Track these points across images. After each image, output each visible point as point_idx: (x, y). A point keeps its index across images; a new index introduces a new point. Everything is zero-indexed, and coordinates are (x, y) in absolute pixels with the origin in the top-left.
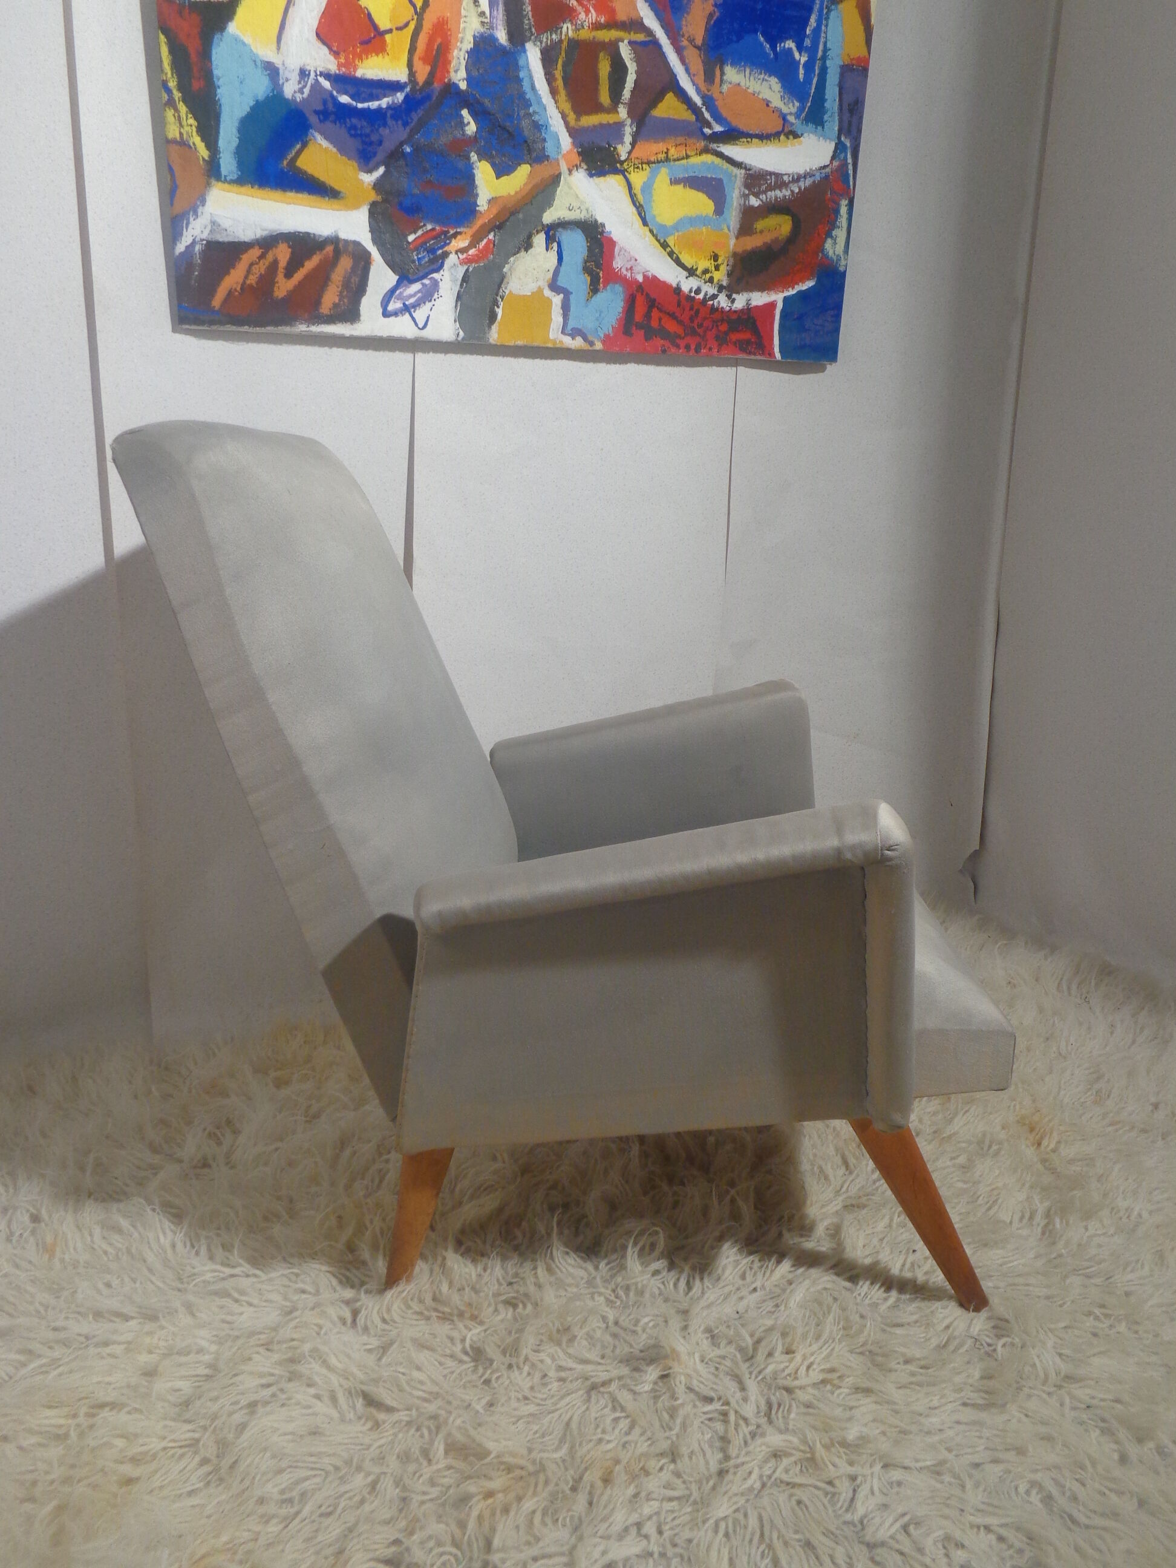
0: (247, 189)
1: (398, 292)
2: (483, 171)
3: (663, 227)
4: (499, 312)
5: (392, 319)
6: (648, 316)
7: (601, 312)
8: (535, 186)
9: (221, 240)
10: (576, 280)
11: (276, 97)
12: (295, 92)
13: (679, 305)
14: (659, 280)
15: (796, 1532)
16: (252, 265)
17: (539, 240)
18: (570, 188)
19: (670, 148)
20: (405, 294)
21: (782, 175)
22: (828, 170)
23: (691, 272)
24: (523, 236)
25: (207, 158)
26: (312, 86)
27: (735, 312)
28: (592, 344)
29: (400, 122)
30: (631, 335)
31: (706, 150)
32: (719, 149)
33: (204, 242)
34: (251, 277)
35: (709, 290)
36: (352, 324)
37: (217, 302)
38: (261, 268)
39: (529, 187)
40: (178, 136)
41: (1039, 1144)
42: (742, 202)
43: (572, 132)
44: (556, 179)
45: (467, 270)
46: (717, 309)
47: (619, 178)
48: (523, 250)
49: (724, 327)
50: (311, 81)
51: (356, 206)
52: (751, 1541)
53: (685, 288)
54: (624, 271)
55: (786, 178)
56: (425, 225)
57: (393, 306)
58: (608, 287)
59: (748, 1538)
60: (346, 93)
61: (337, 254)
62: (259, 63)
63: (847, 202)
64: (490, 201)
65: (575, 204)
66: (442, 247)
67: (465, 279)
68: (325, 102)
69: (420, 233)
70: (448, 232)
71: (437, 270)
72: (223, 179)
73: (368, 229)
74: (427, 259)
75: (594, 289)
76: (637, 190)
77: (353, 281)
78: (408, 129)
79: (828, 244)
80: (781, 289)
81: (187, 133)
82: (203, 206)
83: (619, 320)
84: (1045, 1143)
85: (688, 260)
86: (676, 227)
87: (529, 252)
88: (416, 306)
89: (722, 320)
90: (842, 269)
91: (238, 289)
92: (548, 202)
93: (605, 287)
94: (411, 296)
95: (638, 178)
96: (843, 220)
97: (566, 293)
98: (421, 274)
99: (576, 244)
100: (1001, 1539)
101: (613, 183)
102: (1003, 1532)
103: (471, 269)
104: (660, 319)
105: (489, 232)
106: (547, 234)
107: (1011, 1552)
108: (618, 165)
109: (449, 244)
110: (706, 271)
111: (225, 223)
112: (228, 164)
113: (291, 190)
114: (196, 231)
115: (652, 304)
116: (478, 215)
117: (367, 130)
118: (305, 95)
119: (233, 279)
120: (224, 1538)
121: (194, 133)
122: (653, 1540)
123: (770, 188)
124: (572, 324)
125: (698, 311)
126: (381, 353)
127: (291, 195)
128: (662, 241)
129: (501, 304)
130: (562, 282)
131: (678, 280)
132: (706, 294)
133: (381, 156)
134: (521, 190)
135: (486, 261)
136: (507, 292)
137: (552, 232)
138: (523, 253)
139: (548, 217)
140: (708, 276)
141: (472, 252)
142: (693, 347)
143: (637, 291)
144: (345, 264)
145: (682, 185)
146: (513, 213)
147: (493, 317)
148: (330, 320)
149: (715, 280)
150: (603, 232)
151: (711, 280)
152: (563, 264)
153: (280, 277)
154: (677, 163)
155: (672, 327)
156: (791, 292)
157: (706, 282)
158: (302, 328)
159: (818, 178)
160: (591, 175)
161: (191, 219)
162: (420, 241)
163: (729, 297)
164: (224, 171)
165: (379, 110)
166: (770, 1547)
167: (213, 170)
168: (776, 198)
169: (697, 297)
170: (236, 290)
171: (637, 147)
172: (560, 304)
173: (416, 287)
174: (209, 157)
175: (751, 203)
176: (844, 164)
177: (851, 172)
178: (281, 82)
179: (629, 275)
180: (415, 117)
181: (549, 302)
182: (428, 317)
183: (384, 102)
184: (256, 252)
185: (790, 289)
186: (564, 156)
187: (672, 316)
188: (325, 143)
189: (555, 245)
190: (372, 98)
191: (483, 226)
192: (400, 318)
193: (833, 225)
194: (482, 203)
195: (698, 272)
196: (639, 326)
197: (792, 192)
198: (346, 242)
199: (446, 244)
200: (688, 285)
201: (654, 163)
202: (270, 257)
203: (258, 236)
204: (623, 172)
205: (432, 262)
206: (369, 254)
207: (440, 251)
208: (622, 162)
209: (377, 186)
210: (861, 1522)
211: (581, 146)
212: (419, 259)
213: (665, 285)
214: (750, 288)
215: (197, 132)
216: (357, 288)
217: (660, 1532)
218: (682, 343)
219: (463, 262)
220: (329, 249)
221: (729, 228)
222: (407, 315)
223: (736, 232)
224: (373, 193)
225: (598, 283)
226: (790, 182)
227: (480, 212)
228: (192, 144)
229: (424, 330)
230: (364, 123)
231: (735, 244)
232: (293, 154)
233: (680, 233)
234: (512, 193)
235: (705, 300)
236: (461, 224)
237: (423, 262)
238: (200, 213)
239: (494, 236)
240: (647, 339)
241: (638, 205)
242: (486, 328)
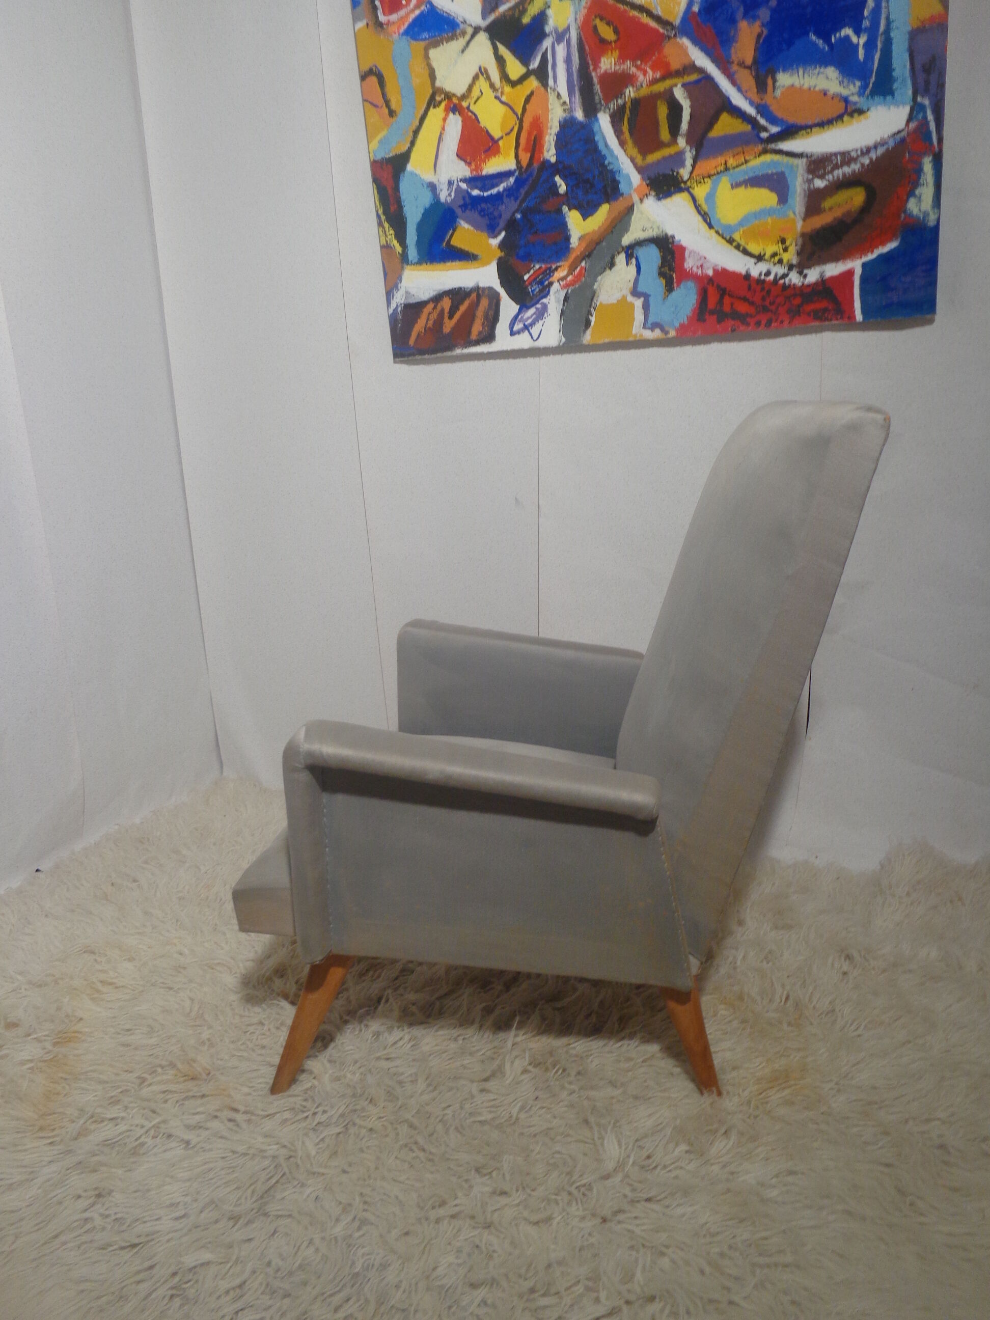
0: (424, 266)
1: (520, 317)
2: (573, 218)
3: (729, 227)
4: (593, 319)
5: (517, 336)
6: (721, 302)
7: (677, 306)
8: (614, 219)
9: (411, 302)
10: (653, 284)
11: (436, 203)
12: (446, 197)
13: (749, 289)
14: (728, 271)
16: (429, 314)
17: (621, 259)
18: (642, 213)
19: (728, 159)
20: (525, 317)
21: (849, 153)
22: (904, 133)
23: (760, 258)
24: (608, 259)
26: (455, 190)
27: (809, 286)
28: (667, 333)
29: (512, 198)
30: (704, 321)
31: (765, 152)
32: (777, 147)
33: (403, 305)
34: (429, 322)
35: (780, 270)
36: (491, 343)
38: (434, 316)
39: (610, 220)
40: (385, 242)
42: (807, 187)
43: (639, 170)
44: (630, 209)
45: (567, 293)
46: (789, 286)
47: (685, 195)
48: (607, 269)
49: (797, 301)
50: (455, 186)
51: (488, 263)
53: (755, 273)
54: (695, 269)
55: (854, 154)
56: (534, 266)
57: (516, 328)
58: (682, 286)
60: (476, 188)
61: (479, 297)
62: (425, 185)
63: (931, 158)
64: (581, 239)
65: (648, 226)
66: (548, 279)
67: (566, 298)
68: (464, 198)
69: (532, 272)
70: (551, 267)
71: (545, 296)
72: (410, 263)
73: (497, 277)
74: (538, 290)
75: (669, 288)
76: (701, 201)
77: (490, 314)
78: (518, 202)
79: (912, 206)
80: (858, 256)
81: (390, 239)
82: (401, 283)
83: (694, 311)
85: (754, 248)
86: (741, 224)
87: (612, 270)
88: (532, 324)
89: (796, 295)
90: (933, 224)
91: (423, 331)
92: (626, 229)
93: (678, 285)
94: (528, 318)
95: (701, 192)
96: (929, 177)
97: (646, 296)
98: (535, 301)
99: (651, 257)
101: (680, 201)
103: (570, 291)
104: (732, 304)
105: (582, 261)
106: (626, 253)
108: (683, 185)
109: (553, 275)
110: (774, 255)
111: (413, 291)
112: (413, 253)
113: (449, 261)
114: (399, 298)
115: (723, 292)
116: (572, 251)
117: (491, 210)
118: (453, 197)
119: (420, 326)
121: (393, 239)
123: (837, 167)
124: (651, 319)
125: (769, 292)
127: (449, 264)
129: (594, 314)
130: (641, 288)
131: (747, 267)
132: (776, 275)
133: (502, 223)
134: (603, 224)
135: (579, 283)
136: (598, 304)
137: (630, 252)
138: (608, 271)
139: (626, 240)
140: (777, 259)
141: (570, 278)
142: (763, 322)
143: (708, 283)
144: (484, 303)
145: (743, 187)
146: (598, 243)
147: (588, 324)
148: (477, 343)
149: (785, 261)
150: (673, 242)
151: (780, 261)
152: (642, 273)
153: (446, 320)
154: (736, 170)
155: (742, 308)
156: (870, 257)
157: (775, 264)
158: (458, 351)
159: (891, 144)
160: (659, 199)
161: (395, 293)
162: (532, 278)
163: (800, 273)
164: (410, 258)
165: (499, 193)
168: (844, 175)
169: (768, 279)
170: (422, 332)
171: (697, 167)
172: (641, 306)
173: (532, 311)
174: (402, 251)
175: (817, 186)
176: (925, 123)
177: (932, 126)
178: (438, 192)
179: (699, 272)
180: (523, 191)
181: (632, 306)
183: (501, 188)
184: (431, 306)
185: (869, 254)
186: (635, 190)
187: (745, 299)
188: (466, 226)
189: (634, 261)
190: (493, 186)
191: (576, 258)
192: (521, 335)
193: (916, 183)
194: (574, 241)
195: (767, 257)
196: (712, 313)
197: (863, 165)
198: (484, 289)
199: (550, 276)
200: (757, 270)
201: (715, 175)
202: (439, 307)
203: (432, 295)
204: (688, 190)
205: (541, 291)
206: (498, 294)
207: (546, 283)
208: (685, 183)
209: (502, 246)
211: (649, 178)
212: (532, 291)
213: (734, 275)
214: (822, 261)
215: (395, 237)
216: (493, 319)
218: (753, 321)
219: (563, 288)
220: (474, 295)
221: (794, 213)
222: (526, 332)
223: (803, 215)
224: (499, 251)
225: (672, 283)
226: (858, 156)
227: (573, 248)
228: (392, 246)
229: (538, 341)
230: (489, 205)
231: (803, 226)
232: (448, 237)
233: (745, 228)
234: (596, 228)
235: (776, 281)
236: (559, 259)
237: (535, 293)
238: (399, 288)
239: (586, 263)
240: (719, 321)
241: (703, 213)
242: (582, 334)
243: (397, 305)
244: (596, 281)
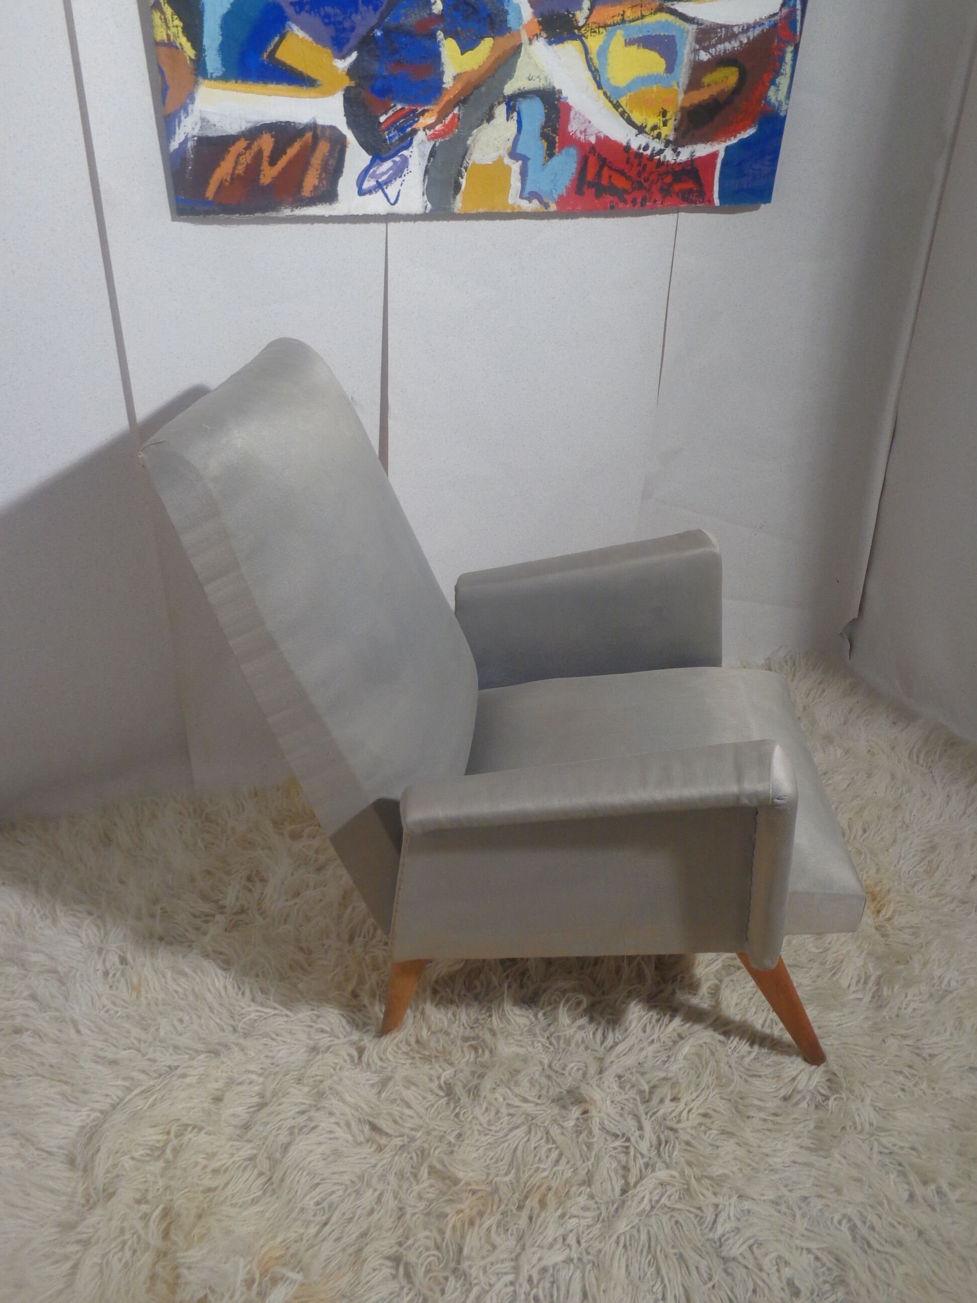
0: (231, 84)
1: (371, 171)
2: (449, 48)
3: (616, 89)
4: (463, 182)
5: (367, 196)
6: (599, 174)
7: (556, 174)
8: (497, 59)
9: (210, 135)
10: (534, 146)
13: (628, 162)
14: (611, 140)
15: (673, 1247)
16: (239, 155)
17: (501, 111)
18: (530, 57)
19: (626, 10)
20: (378, 173)
21: (732, 26)
22: (777, 18)
23: (641, 130)
24: (486, 108)
25: (193, 57)
27: (680, 164)
28: (547, 206)
29: (371, 7)
30: (583, 194)
31: (661, 9)
32: (673, 7)
33: (196, 138)
34: (239, 167)
35: (657, 145)
36: (330, 204)
37: (210, 193)
38: (247, 158)
39: (493, 59)
40: (165, 38)
41: (879, 912)
42: (692, 57)
44: (516, 50)
45: (434, 146)
46: (663, 162)
47: (577, 43)
48: (485, 121)
49: (668, 179)
51: (331, 93)
52: (642, 1251)
53: (634, 146)
54: (578, 134)
55: (736, 30)
56: (395, 106)
57: (366, 185)
58: (563, 151)
59: (639, 1249)
61: (316, 139)
63: (792, 48)
64: (455, 78)
65: (535, 74)
66: (411, 125)
67: (432, 154)
69: (390, 113)
70: (416, 110)
71: (406, 148)
72: (209, 76)
73: (343, 113)
74: (397, 138)
75: (550, 154)
76: (593, 54)
77: (330, 162)
78: (378, 14)
79: (771, 93)
80: (723, 139)
81: (174, 34)
82: (193, 103)
83: (573, 181)
84: (883, 912)
85: (638, 118)
86: (629, 88)
87: (492, 122)
88: (388, 182)
89: (667, 173)
90: (782, 114)
91: (228, 179)
92: (509, 75)
93: (561, 149)
94: (383, 174)
95: (594, 42)
96: (787, 68)
97: (525, 159)
98: (392, 152)
99: (534, 112)
100: (817, 1258)
101: (571, 49)
102: (819, 1254)
103: (437, 144)
104: (610, 177)
105: (454, 107)
106: (507, 104)
107: (824, 1269)
108: (576, 31)
109: (417, 122)
110: (655, 128)
111: (213, 119)
112: (213, 62)
113: (272, 83)
114: (188, 127)
115: (603, 163)
116: (444, 92)
117: (340, 18)
119: (224, 170)
120: (279, 1239)
121: (181, 34)
122: (574, 1248)
123: (721, 41)
124: (529, 188)
125: (645, 166)
126: (358, 225)
127: (272, 87)
128: (615, 102)
129: (465, 174)
130: (520, 150)
131: (628, 138)
132: (653, 150)
133: (353, 42)
134: (484, 63)
135: (451, 135)
136: (470, 162)
137: (512, 103)
138: (485, 125)
139: (509, 89)
140: (656, 132)
141: (438, 127)
142: (639, 200)
143: (590, 152)
144: (323, 148)
145: (636, 46)
146: (477, 87)
147: (458, 187)
148: (312, 201)
149: (663, 136)
150: (560, 98)
151: (659, 136)
152: (523, 132)
153: (265, 165)
154: (632, 24)
155: (620, 182)
156: (734, 141)
157: (653, 139)
158: (287, 212)
159: (767, 26)
160: (550, 43)
161: (183, 118)
162: (391, 121)
163: (675, 150)
164: (210, 68)
166: (655, 1257)
167: (199, 68)
168: (725, 50)
169: (645, 153)
170: (226, 180)
171: (595, 12)
172: (518, 170)
173: (388, 164)
174: (196, 55)
175: (701, 58)
176: (793, 11)
177: (799, 18)
179: (582, 137)
181: (509, 169)
182: (399, 192)
184: (242, 144)
185: (732, 138)
186: (526, 26)
187: (622, 173)
188: (301, 34)
189: (515, 114)
191: (448, 102)
192: (374, 196)
193: (777, 73)
194: (448, 80)
195: (647, 130)
196: (590, 185)
197: (741, 42)
198: (323, 127)
199: (415, 122)
200: (637, 142)
201: (610, 26)
202: (255, 148)
203: (243, 128)
204: (580, 38)
205: (401, 139)
206: (344, 137)
207: (409, 129)
208: (579, 28)
209: (352, 71)
210: (720, 1239)
211: (542, 15)
212: (390, 139)
213: (615, 145)
214: (694, 141)
215: (183, 32)
216: (334, 170)
217: (579, 1242)
218: (629, 198)
219: (430, 138)
220: (309, 135)
221: (678, 84)
222: (380, 192)
223: (685, 87)
224: (347, 79)
225: (554, 148)
226: (739, 33)
227: (446, 89)
228: (178, 45)
229: (396, 205)
230: (338, 11)
231: (683, 99)
232: (272, 46)
233: (632, 93)
234: (476, 68)
235: (652, 155)
236: (428, 101)
237: (394, 141)
238: (190, 111)
239: (459, 111)
240: (598, 196)
241: (593, 69)
242: (452, 199)
243: (186, 136)
244: (471, 135)
